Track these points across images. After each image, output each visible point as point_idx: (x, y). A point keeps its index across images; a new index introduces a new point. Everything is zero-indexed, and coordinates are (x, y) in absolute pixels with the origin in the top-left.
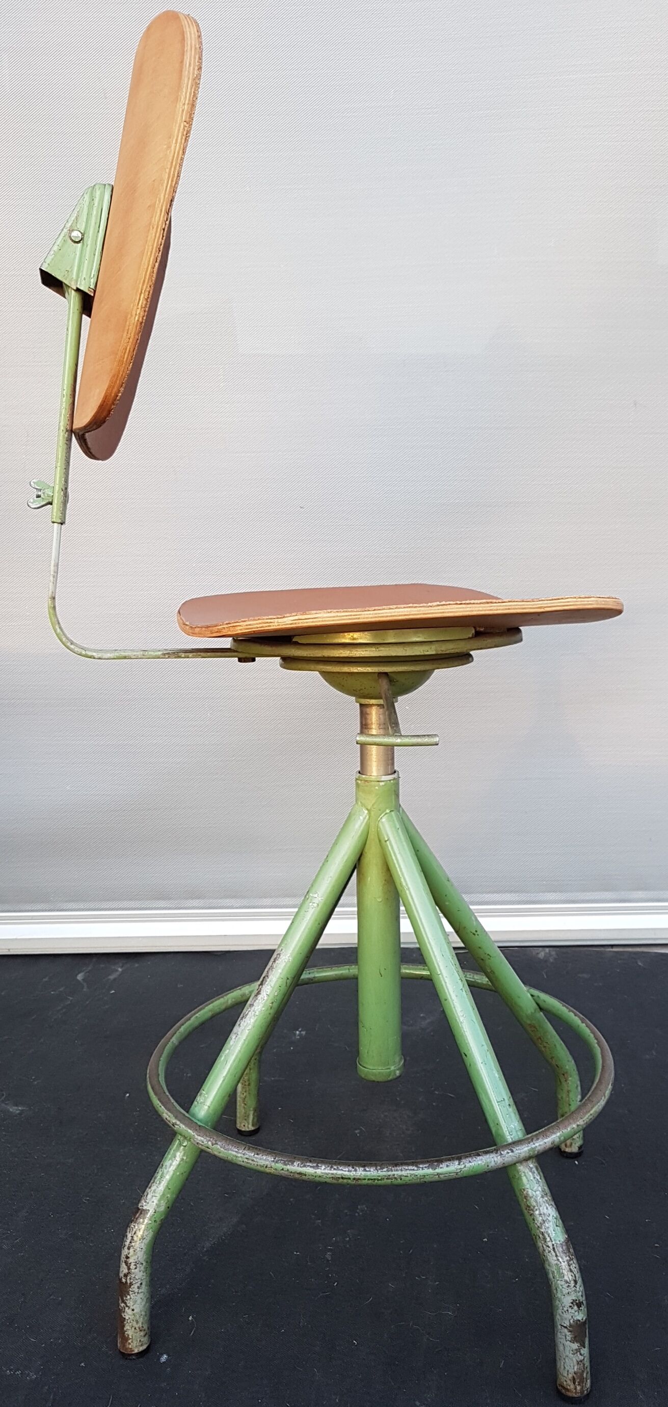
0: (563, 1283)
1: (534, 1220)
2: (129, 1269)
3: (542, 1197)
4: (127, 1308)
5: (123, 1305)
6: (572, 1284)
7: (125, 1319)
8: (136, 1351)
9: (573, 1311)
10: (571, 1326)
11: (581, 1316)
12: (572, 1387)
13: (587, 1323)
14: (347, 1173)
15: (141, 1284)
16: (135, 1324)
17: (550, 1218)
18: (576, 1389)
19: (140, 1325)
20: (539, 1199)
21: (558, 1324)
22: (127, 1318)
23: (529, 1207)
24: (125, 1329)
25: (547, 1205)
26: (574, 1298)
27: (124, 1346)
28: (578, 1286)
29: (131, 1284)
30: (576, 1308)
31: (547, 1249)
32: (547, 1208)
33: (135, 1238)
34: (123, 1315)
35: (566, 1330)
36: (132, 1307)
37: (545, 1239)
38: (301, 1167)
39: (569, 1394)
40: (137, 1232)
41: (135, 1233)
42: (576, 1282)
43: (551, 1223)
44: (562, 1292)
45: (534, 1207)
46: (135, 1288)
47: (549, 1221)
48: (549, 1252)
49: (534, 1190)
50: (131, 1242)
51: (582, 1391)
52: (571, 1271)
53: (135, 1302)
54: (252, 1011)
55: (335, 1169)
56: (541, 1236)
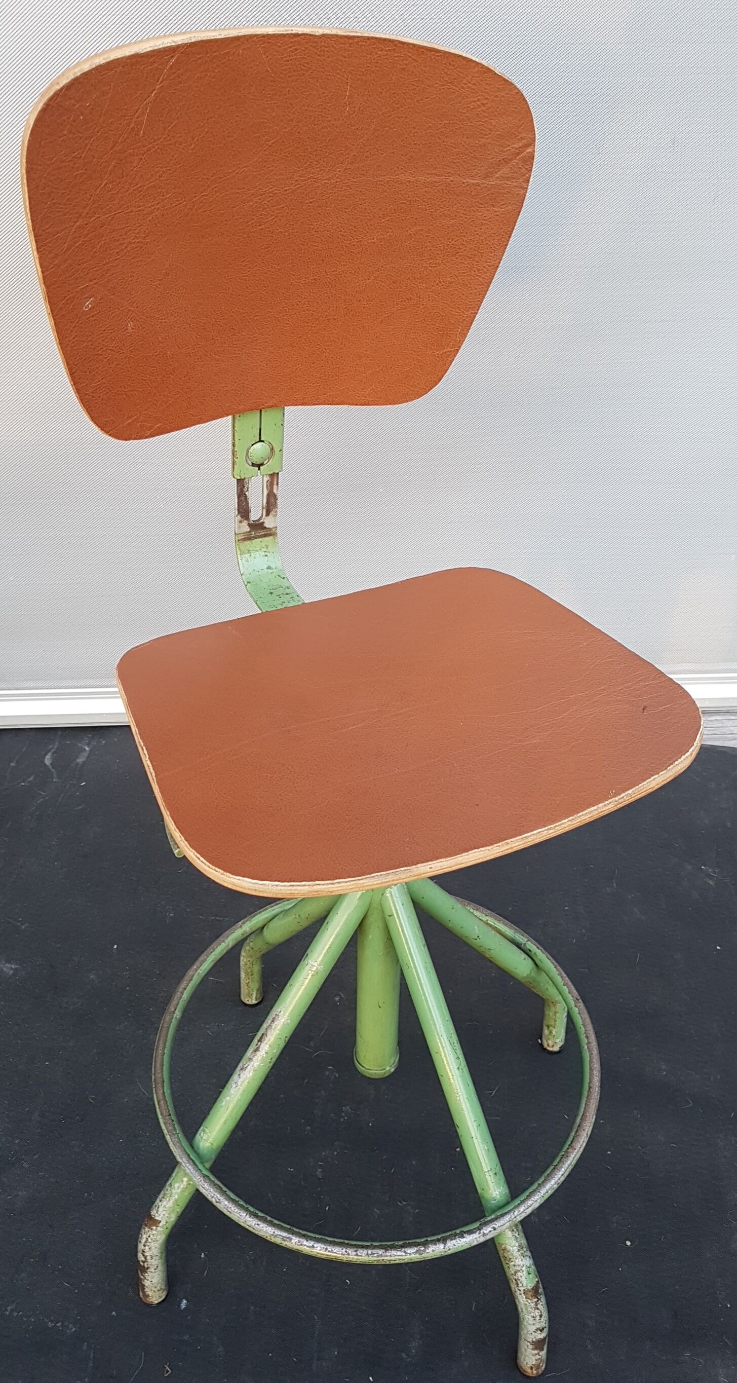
0: (530, 1317)
1: (509, 1267)
2: (145, 1258)
3: (519, 1251)
4: (146, 1280)
5: (142, 1277)
6: (538, 1318)
7: (144, 1285)
8: (156, 1302)
9: (536, 1334)
10: (533, 1342)
11: (541, 1336)
12: (529, 1371)
13: (547, 1340)
14: (340, 1255)
15: (157, 1267)
16: (154, 1289)
17: (524, 1269)
18: (532, 1372)
19: (158, 1288)
20: (516, 1254)
21: (523, 1337)
22: (146, 1285)
23: (506, 1258)
24: (146, 1290)
25: (522, 1257)
26: (538, 1327)
27: (146, 1299)
28: (542, 1319)
29: (148, 1268)
30: (539, 1332)
31: (518, 1292)
32: (522, 1260)
33: (149, 1240)
34: (143, 1282)
35: (529, 1344)
36: (150, 1280)
37: (517, 1284)
38: (298, 1245)
39: (527, 1374)
40: (151, 1236)
41: (149, 1236)
42: (541, 1316)
43: (524, 1273)
44: (527, 1322)
45: (510, 1259)
46: (152, 1270)
47: (523, 1271)
48: (521, 1294)
49: (512, 1245)
50: (146, 1242)
51: (537, 1373)
52: (538, 1309)
53: (153, 1277)
54: (251, 1065)
55: (329, 1251)
56: (514, 1281)
